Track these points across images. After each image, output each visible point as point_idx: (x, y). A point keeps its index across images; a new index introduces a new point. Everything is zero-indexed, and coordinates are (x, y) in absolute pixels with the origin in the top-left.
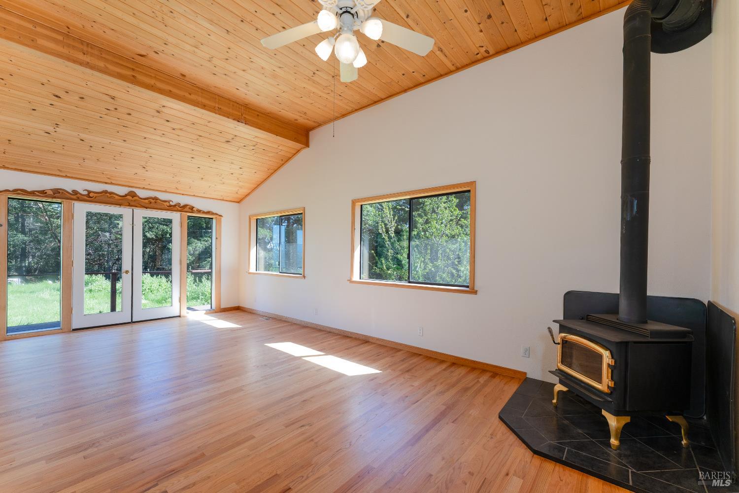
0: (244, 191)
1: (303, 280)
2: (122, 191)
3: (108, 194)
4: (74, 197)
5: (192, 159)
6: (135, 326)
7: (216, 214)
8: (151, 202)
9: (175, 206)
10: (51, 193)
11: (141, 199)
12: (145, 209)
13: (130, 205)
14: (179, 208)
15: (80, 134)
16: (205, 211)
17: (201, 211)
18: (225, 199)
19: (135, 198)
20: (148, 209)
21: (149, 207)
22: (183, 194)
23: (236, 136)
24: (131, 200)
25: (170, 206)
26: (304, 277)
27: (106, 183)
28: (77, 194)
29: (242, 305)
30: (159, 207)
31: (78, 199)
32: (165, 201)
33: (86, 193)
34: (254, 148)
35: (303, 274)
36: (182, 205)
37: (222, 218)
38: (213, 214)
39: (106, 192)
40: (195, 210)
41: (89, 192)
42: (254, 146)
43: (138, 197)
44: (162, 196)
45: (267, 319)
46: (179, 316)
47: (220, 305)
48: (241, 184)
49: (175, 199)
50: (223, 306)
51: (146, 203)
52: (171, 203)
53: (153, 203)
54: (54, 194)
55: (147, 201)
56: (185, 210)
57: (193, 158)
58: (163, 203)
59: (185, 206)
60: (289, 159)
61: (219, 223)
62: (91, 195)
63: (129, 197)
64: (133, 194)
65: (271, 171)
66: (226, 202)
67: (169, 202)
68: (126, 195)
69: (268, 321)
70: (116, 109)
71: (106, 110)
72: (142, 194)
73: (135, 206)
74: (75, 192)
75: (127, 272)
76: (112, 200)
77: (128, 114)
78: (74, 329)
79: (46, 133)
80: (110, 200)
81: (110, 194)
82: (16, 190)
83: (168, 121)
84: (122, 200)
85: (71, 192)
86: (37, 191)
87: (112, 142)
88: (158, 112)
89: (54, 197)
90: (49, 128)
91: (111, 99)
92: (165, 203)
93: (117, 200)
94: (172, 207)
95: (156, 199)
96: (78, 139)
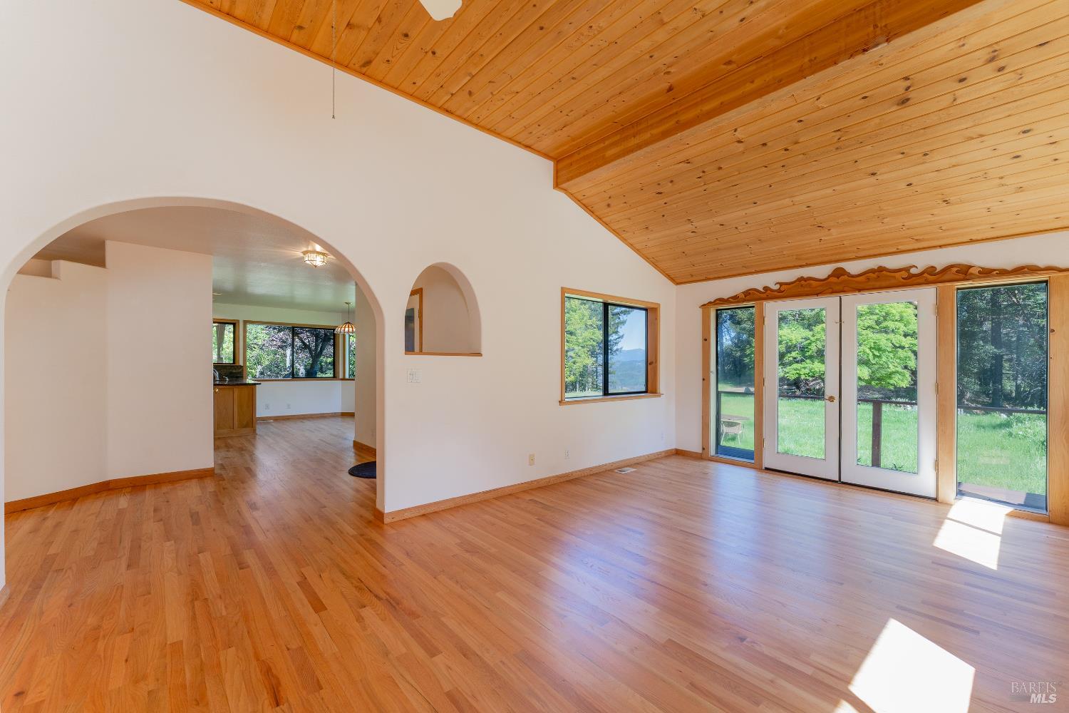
2: (822, 271)
3: (803, 282)
4: (764, 296)
5: (875, 177)
7: (1052, 269)
8: (870, 279)
9: (923, 274)
10: (743, 296)
11: (853, 276)
12: (857, 293)
13: (834, 292)
14: (935, 277)
15: (713, 220)
16: (1009, 269)
17: (994, 271)
19: (842, 278)
21: (866, 287)
22: (939, 247)
24: (838, 283)
25: (910, 277)
27: (801, 266)
28: (767, 291)
30: (884, 284)
31: (768, 298)
32: (900, 270)
33: (777, 287)
36: (938, 270)
38: (1043, 270)
39: (801, 279)
40: (976, 273)
41: (781, 284)
43: (848, 275)
44: (893, 262)
46: (936, 500)
49: (923, 261)
51: (860, 282)
52: (913, 271)
53: (874, 279)
54: (747, 297)
55: (861, 279)
56: (948, 277)
57: (873, 174)
58: (895, 274)
59: (947, 269)
62: (783, 288)
63: (834, 279)
64: (839, 273)
67: (907, 269)
68: (829, 276)
70: (704, 172)
71: (700, 179)
72: (854, 267)
73: (844, 291)
74: (766, 288)
75: (831, 399)
76: (809, 289)
77: (720, 168)
78: (767, 469)
79: (692, 232)
80: (806, 289)
81: (806, 281)
82: (715, 301)
83: (764, 144)
84: (821, 286)
85: (761, 290)
86: (732, 298)
87: (747, 211)
88: (740, 142)
89: (744, 301)
90: (689, 226)
91: (688, 165)
92: (897, 275)
93: (816, 287)
94: (914, 278)
95: (881, 269)
96: (718, 226)
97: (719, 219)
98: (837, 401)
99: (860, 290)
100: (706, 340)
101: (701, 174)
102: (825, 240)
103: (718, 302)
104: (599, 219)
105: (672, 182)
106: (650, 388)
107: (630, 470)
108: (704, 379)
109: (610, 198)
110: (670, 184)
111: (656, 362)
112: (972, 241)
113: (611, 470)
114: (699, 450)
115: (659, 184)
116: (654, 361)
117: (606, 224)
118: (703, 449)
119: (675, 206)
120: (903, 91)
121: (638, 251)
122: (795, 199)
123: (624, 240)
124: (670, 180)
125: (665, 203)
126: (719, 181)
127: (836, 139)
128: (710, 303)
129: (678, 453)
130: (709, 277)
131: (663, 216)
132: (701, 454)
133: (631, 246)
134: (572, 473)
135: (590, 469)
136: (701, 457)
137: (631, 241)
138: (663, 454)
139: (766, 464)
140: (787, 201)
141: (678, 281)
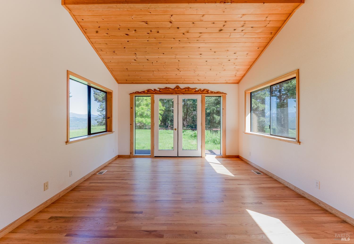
0: (240, 73)
1: (297, 145)
2: (173, 86)
3: (167, 89)
4: (154, 92)
5: (201, 56)
6: (180, 159)
7: (222, 93)
8: (186, 90)
9: (198, 91)
10: (147, 92)
11: (181, 89)
12: (183, 95)
13: (176, 93)
14: (201, 92)
15: (146, 56)
16: (216, 92)
17: (213, 92)
18: (228, 82)
19: (179, 89)
20: (184, 95)
21: (185, 93)
22: (203, 83)
23: (226, 22)
24: (177, 91)
25: (196, 91)
26: (299, 142)
27: (166, 83)
28: (155, 91)
29: (240, 155)
30: (190, 92)
31: (156, 93)
32: (193, 89)
33: (159, 90)
34: (243, 28)
35: (297, 139)
36: (202, 90)
37: (226, 95)
38: (220, 93)
39: (166, 88)
40: (210, 92)
41: (160, 89)
42: (243, 26)
43: (180, 88)
44: (192, 86)
45: (258, 173)
46: (201, 157)
47: (226, 153)
48: (237, 67)
49: (199, 87)
50: (227, 154)
51: (183, 91)
52: (196, 90)
53: (188, 91)
54: (148, 92)
55: (184, 90)
56: (204, 92)
57: (201, 54)
58: (192, 90)
59: (204, 90)
60: (279, 29)
61: (225, 98)
62: (161, 90)
63: (176, 89)
64: (178, 87)
65: (261, 49)
66: (230, 84)
67: (195, 89)
68: (175, 88)
69: (259, 176)
70: (151, 31)
71: (147, 34)
72: (182, 86)
73: (179, 94)
74: (155, 90)
75: (175, 129)
76: (169, 92)
77: (158, 32)
78: (155, 157)
79: (135, 60)
80: (168, 92)
81: (168, 89)
82: (136, 92)
83: (178, 28)
84: (173, 91)
85: (153, 90)
86: (142, 92)
87: (159, 56)
88: (171, 22)
89: (147, 94)
90: (134, 57)
91: (146, 24)
92: (193, 90)
93: (171, 91)
94: (197, 92)
95: (188, 88)
96: (146, 60)
97: (147, 57)
98: (177, 130)
99: (184, 94)
100: (132, 108)
101: (150, 32)
102: (178, 75)
103: (137, 93)
104: (89, 38)
105: (135, 30)
106: (108, 129)
107: (105, 171)
108: (131, 124)
109: (99, 27)
110: (134, 32)
111: (111, 117)
112: (209, 83)
113: (95, 174)
114: (129, 154)
115: (129, 30)
116: (110, 117)
117: (92, 43)
118: (131, 153)
119: (132, 44)
120: (222, 26)
121: (105, 63)
122: (177, 56)
123: (100, 55)
124: (135, 29)
125: (128, 41)
126: (155, 38)
127: (198, 36)
128: (133, 93)
129: (119, 157)
130: (133, 82)
131: (125, 48)
132: (130, 155)
133: (102, 59)
134: (74, 184)
135: (84, 178)
136: (129, 157)
137: (103, 57)
138: (114, 159)
139: (155, 155)
140: (174, 56)
141: (120, 82)
